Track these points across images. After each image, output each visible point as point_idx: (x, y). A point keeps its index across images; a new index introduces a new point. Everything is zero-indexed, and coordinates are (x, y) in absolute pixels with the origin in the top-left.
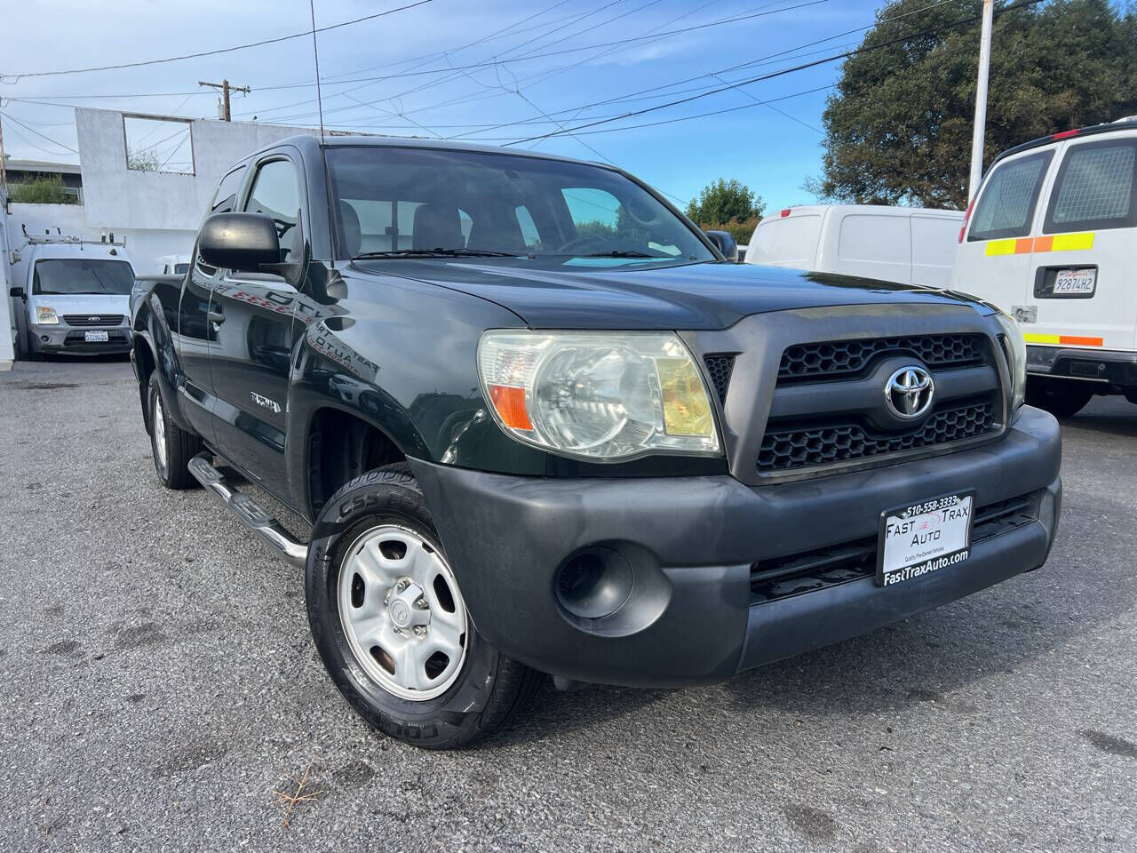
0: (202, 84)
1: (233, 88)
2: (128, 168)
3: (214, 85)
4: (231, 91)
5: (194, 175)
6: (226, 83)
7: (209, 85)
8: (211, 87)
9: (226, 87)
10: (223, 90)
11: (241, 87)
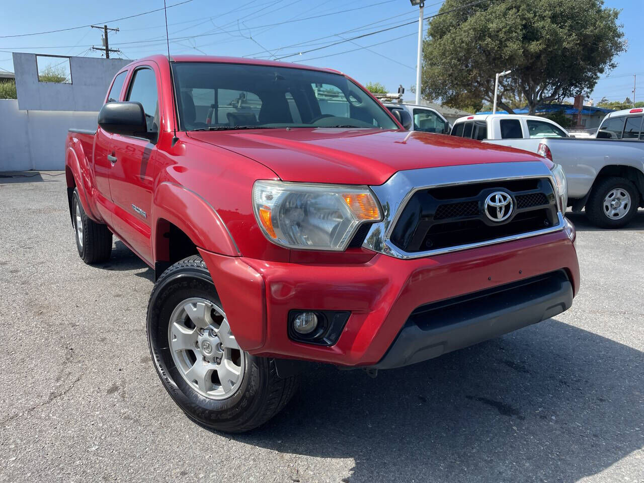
0: (92, 27)
1: (109, 29)
2: (39, 81)
3: (99, 28)
5: (72, 84)
6: (106, 26)
7: (97, 27)
9: (106, 28)
10: (104, 30)
11: (115, 29)
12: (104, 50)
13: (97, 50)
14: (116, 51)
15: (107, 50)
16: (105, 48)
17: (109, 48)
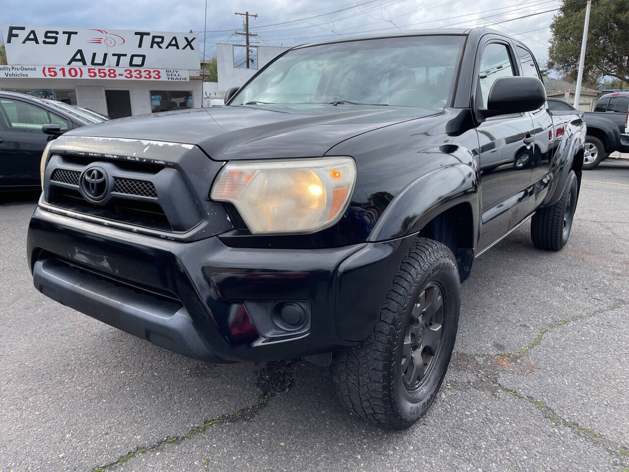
0: (236, 14)
1: (250, 15)
3: (241, 14)
4: (249, 17)
6: (247, 13)
7: (240, 14)
8: (240, 15)
9: (247, 14)
10: (245, 16)
11: (254, 15)
12: (245, 34)
13: (240, 35)
14: (254, 35)
15: (247, 35)
16: (245, 33)
17: (249, 32)
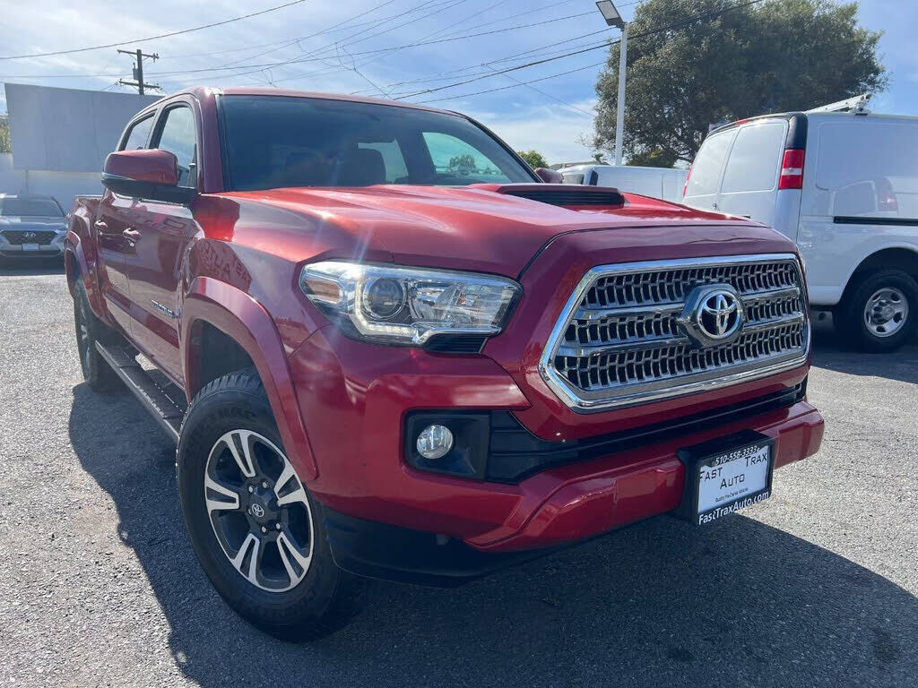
0: (119, 51)
1: (145, 55)
3: (129, 53)
4: (143, 57)
6: (139, 51)
7: (126, 52)
10: (136, 56)
11: (152, 54)
13: (130, 85)
14: (154, 87)
15: (141, 85)
17: (144, 82)
